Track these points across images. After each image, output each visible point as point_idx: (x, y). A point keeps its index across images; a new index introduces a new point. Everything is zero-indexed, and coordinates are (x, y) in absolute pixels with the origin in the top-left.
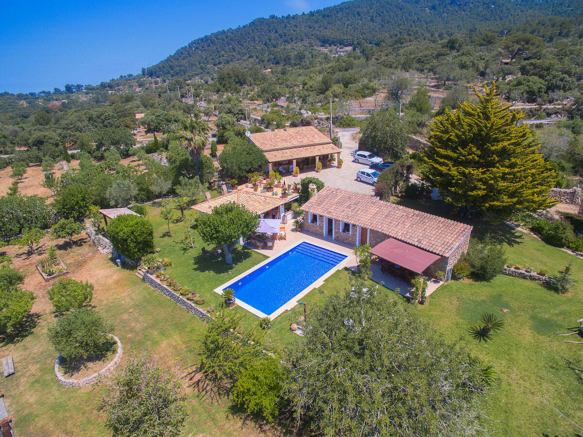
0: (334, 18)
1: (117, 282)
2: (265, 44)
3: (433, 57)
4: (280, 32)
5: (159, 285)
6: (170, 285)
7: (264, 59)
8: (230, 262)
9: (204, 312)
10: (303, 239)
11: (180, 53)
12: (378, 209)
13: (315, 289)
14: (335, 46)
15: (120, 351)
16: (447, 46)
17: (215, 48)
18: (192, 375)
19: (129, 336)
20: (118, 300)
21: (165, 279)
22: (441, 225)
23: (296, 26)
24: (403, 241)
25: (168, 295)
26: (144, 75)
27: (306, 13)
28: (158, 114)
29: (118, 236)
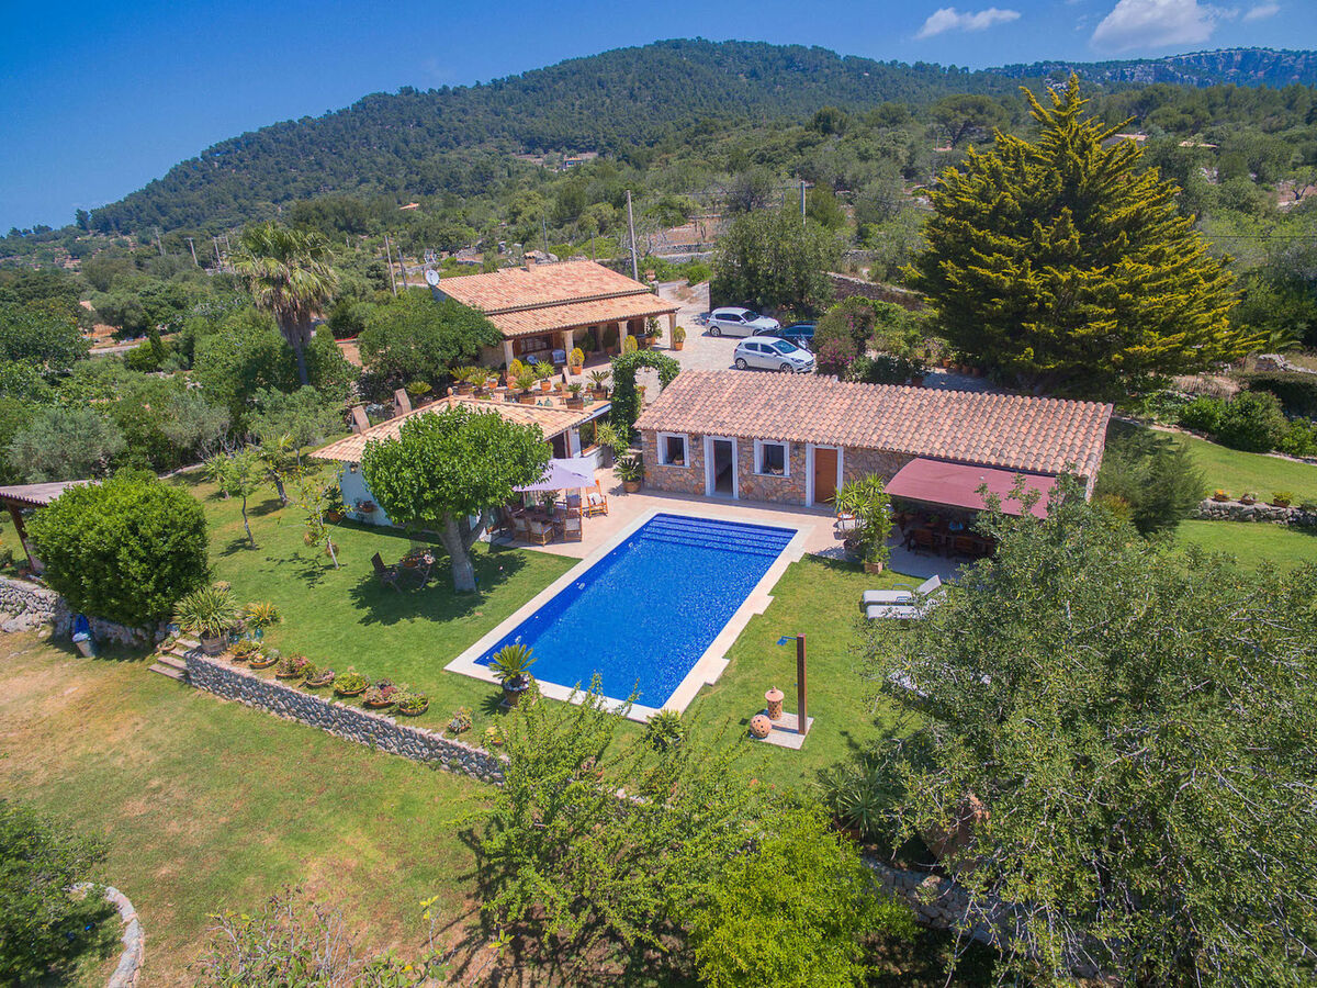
0: (549, 94)
1: (85, 705)
2: (396, 152)
3: (791, 150)
4: (428, 123)
5: (250, 681)
6: (292, 674)
7: (397, 183)
8: (470, 584)
9: (438, 737)
10: (654, 507)
11: (181, 176)
12: (848, 401)
13: (756, 617)
14: (558, 151)
15: (133, 938)
16: (816, 127)
17: (272, 161)
18: (459, 961)
19: (164, 871)
20: (95, 759)
21: (269, 661)
22: (1032, 413)
23: (464, 111)
24: (955, 461)
25: (288, 709)
26: (84, 228)
27: (484, 83)
28: (147, 288)
29: (76, 547)
